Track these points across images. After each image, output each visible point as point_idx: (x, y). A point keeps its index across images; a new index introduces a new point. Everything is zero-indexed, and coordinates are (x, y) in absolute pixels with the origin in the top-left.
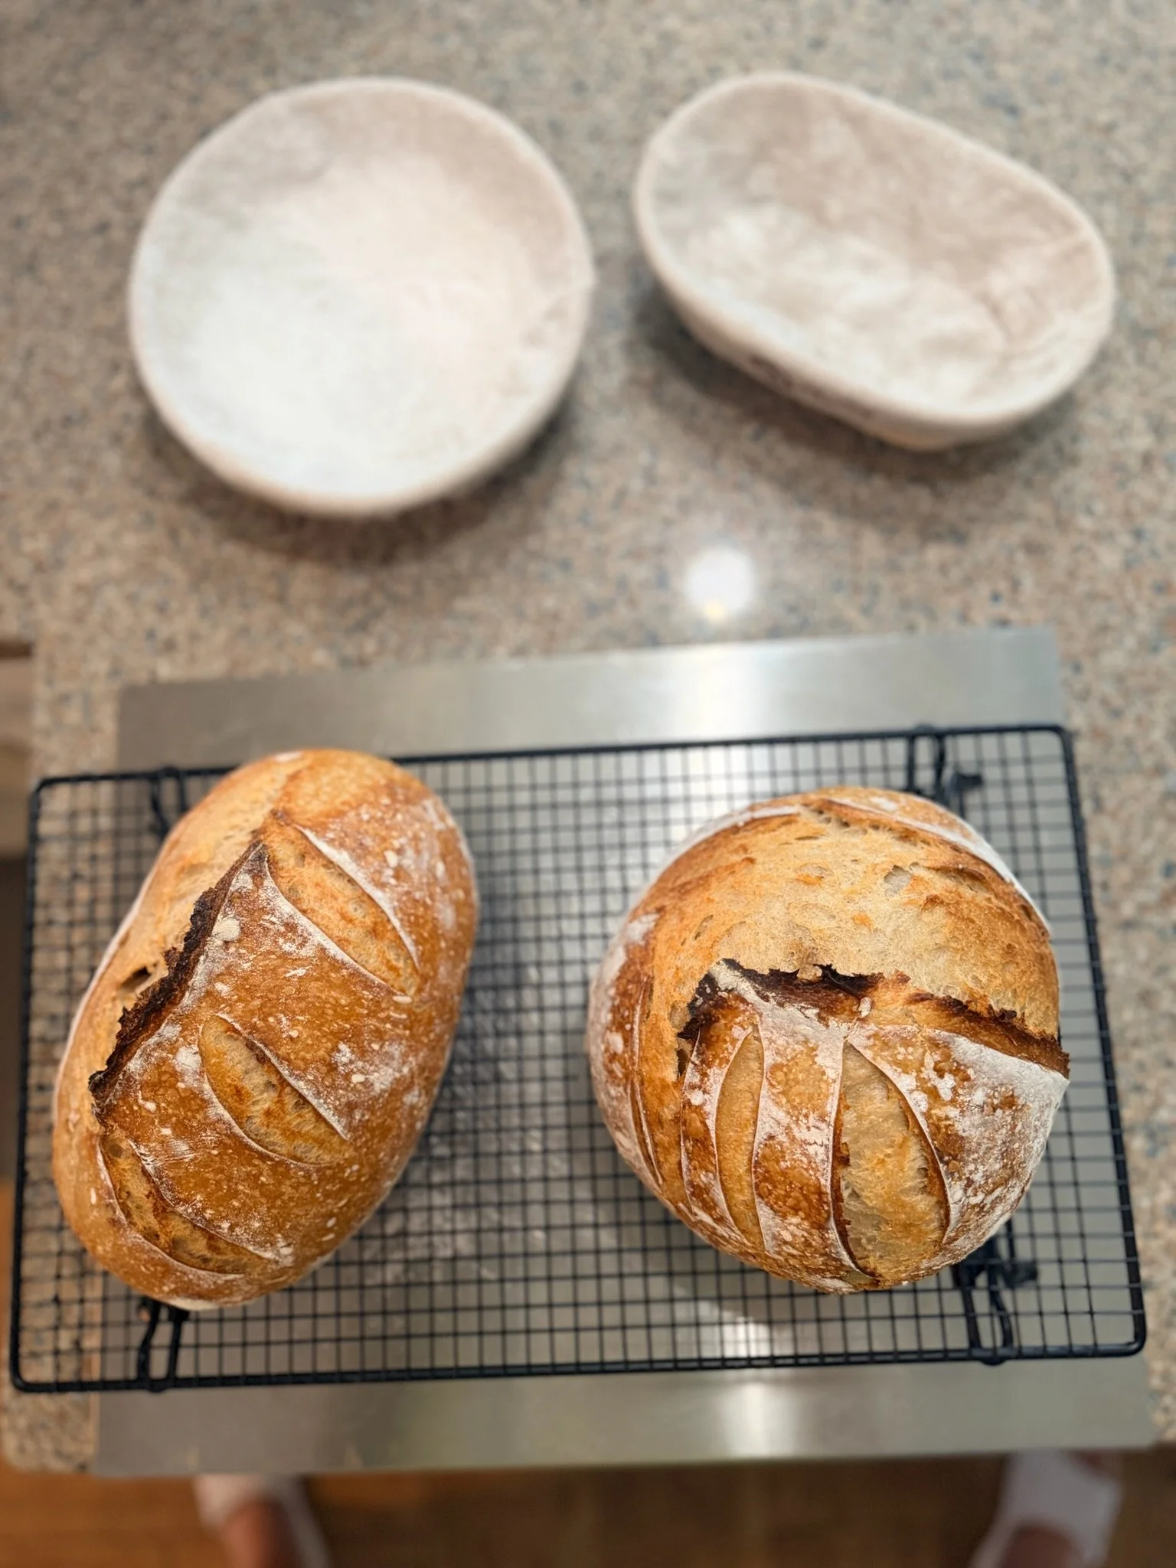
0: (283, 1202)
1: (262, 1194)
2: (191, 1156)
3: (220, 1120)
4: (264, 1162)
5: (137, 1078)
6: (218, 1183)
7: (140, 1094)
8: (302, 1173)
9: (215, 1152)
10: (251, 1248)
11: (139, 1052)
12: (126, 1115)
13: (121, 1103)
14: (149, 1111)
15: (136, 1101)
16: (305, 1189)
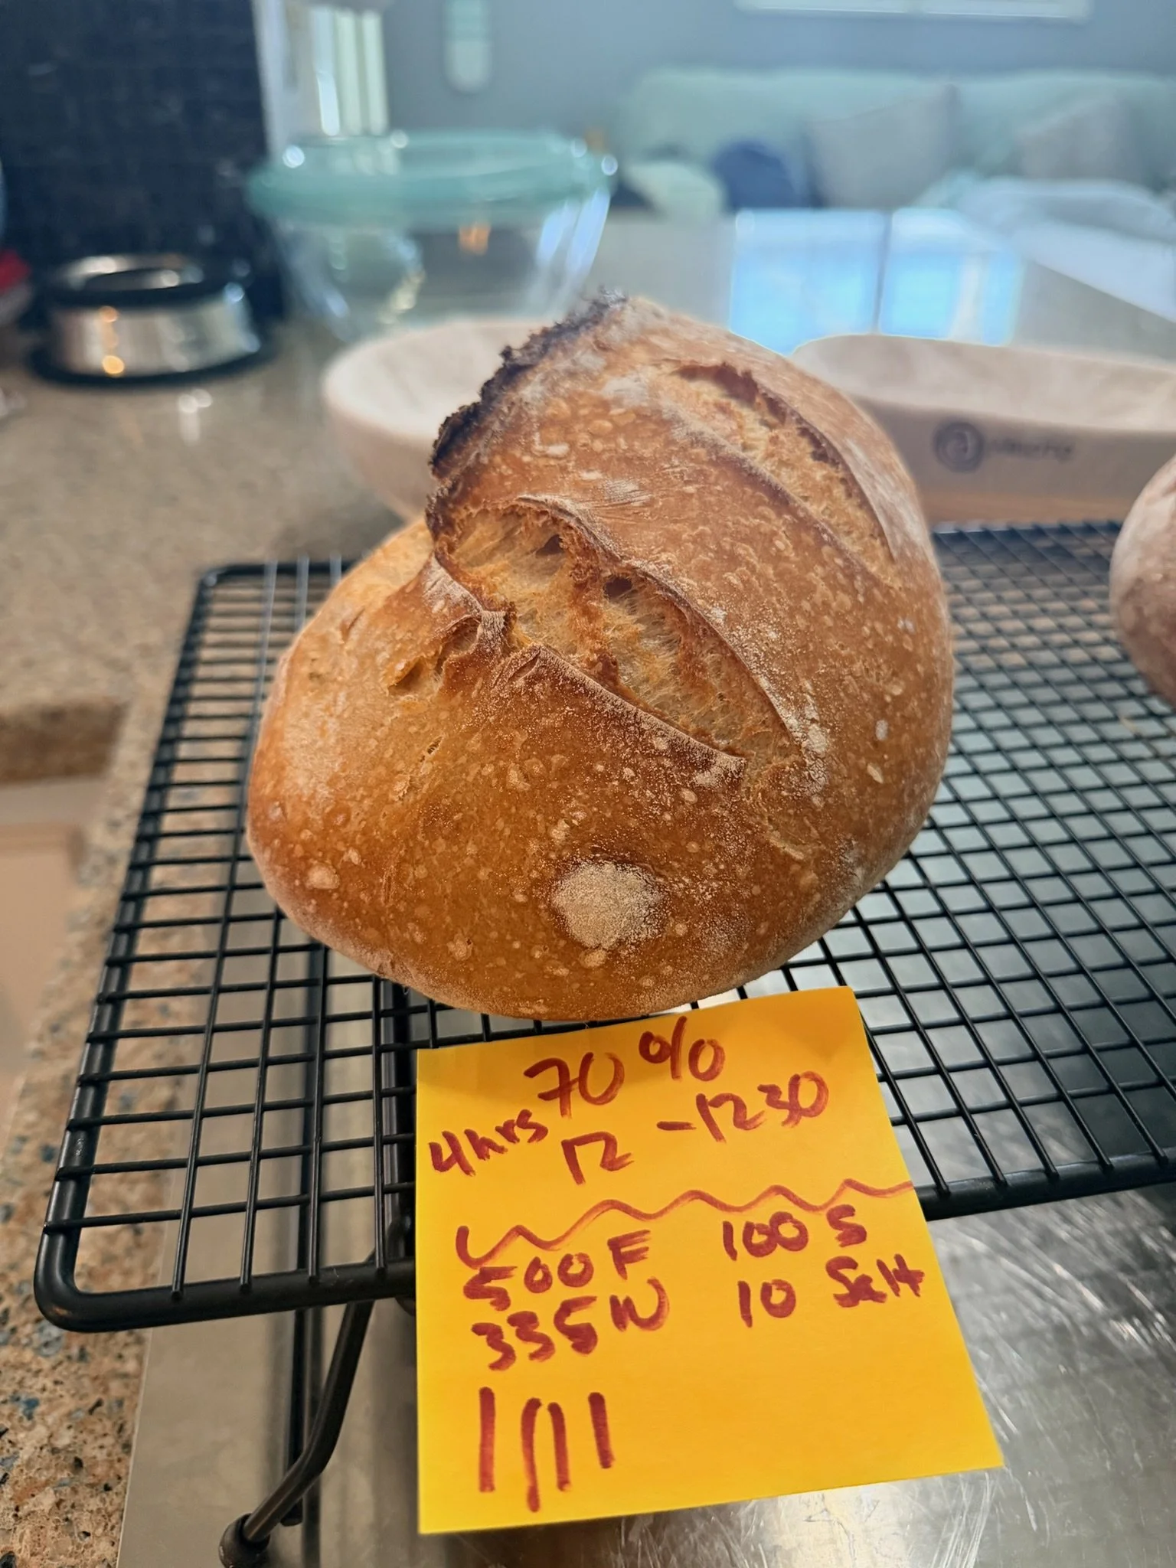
0: (814, 605)
1: (780, 575)
2: (645, 497)
3: (697, 440)
4: (779, 515)
5: (534, 413)
6: (699, 540)
7: (537, 437)
8: (839, 561)
9: (690, 489)
10: (764, 683)
11: (538, 377)
12: (503, 477)
13: (498, 459)
14: (557, 458)
15: (528, 449)
16: (846, 600)
